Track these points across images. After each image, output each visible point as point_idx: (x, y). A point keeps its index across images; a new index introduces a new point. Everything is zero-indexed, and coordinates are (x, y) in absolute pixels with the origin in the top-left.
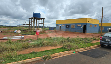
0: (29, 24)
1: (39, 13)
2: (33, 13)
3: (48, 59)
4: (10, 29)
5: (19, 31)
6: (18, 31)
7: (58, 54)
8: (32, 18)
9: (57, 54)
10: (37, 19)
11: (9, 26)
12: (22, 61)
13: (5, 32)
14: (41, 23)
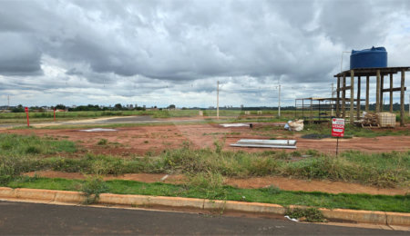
0: (335, 96)
1: (378, 49)
2: (353, 52)
3: (305, 218)
4: (278, 118)
5: (299, 125)
6: (295, 124)
7: (363, 214)
8: (347, 74)
9: (358, 214)
10: (368, 75)
11: (276, 109)
12: (221, 201)
13: (259, 128)
14: (391, 90)
